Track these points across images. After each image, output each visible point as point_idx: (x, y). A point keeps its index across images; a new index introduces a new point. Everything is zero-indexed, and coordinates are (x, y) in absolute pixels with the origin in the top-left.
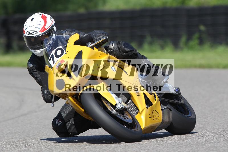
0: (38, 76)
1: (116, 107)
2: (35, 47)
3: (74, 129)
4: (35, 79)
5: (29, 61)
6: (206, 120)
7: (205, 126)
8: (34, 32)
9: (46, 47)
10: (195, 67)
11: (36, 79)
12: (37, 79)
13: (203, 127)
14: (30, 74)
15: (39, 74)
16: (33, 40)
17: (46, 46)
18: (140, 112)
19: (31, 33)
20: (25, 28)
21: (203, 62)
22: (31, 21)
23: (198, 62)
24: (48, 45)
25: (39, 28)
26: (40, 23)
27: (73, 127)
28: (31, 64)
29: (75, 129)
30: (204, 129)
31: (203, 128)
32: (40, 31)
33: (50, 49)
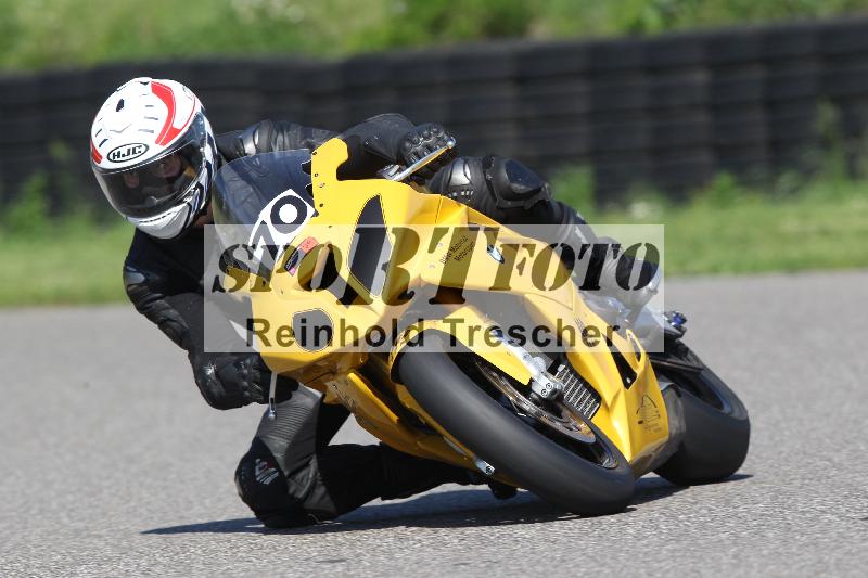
0: (173, 313)
1: (531, 391)
2: (147, 205)
3: (323, 497)
4: (160, 327)
5: (127, 263)
6: (96, 503)
7: (91, 525)
8: (134, 149)
9: (189, 200)
10: (39, 300)
11: (164, 325)
12: (169, 326)
13: (87, 529)
14: (141, 309)
15: (173, 307)
16: (132, 183)
17: (189, 195)
18: (606, 406)
19: (123, 156)
20: (96, 141)
21: (70, 281)
22: (118, 110)
23: (48, 283)
24: (195, 189)
25: (152, 132)
26: (151, 112)
27: (321, 491)
28: (138, 272)
29: (327, 498)
30: (89, 536)
31: (85, 533)
32: (157, 142)
33: (204, 203)
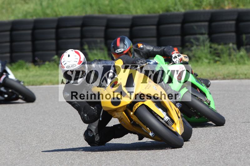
0: (76, 102)
12: (75, 106)
25: (77, 62)
26: (76, 57)
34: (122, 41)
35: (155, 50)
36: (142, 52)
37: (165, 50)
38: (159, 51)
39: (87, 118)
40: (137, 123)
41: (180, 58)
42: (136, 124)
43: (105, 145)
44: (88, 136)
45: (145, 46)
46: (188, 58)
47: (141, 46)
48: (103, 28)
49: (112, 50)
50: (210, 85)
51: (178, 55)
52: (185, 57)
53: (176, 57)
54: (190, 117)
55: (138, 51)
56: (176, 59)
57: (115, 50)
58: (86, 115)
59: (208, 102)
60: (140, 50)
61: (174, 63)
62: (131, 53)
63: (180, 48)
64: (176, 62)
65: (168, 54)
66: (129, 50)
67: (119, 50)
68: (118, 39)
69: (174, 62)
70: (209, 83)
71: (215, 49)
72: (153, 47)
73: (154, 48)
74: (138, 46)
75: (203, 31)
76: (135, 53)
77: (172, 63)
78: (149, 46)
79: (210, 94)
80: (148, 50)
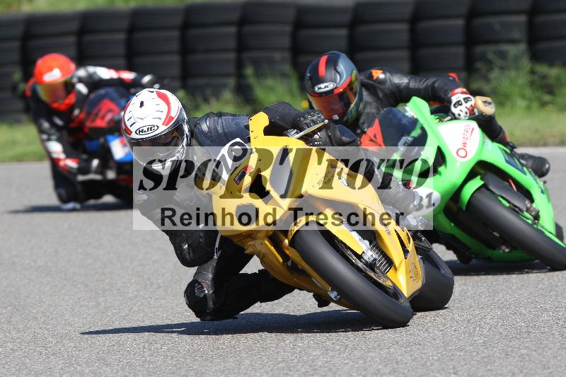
1: (363, 258)
8: (151, 128)
18: (395, 267)
19: (145, 131)
22: (141, 107)
25: (160, 119)
26: (158, 108)
32: (163, 124)
34: (332, 63)
35: (412, 85)
36: (382, 90)
37: (436, 85)
38: (421, 87)
39: (189, 253)
40: (301, 268)
41: (469, 105)
42: (298, 268)
43: (236, 318)
44: (193, 297)
45: (388, 75)
46: (493, 105)
47: (379, 74)
48: (288, 28)
49: (308, 84)
50: (548, 170)
51: (464, 99)
52: (485, 102)
53: (458, 103)
54: (494, 248)
55: (372, 87)
56: (460, 107)
57: (313, 87)
58: (186, 246)
59: (533, 214)
60: (377, 85)
61: (454, 118)
62: (352, 92)
63: (463, 75)
64: (459, 115)
65: (443, 96)
66: (349, 86)
67: (322, 86)
68: (324, 59)
69: (454, 115)
70: (547, 166)
71: (544, 77)
72: (409, 77)
73: (410, 80)
74: (373, 77)
75: (517, 35)
76: (365, 93)
77: (449, 118)
78: (399, 75)
79: (542, 192)
80: (398, 87)
